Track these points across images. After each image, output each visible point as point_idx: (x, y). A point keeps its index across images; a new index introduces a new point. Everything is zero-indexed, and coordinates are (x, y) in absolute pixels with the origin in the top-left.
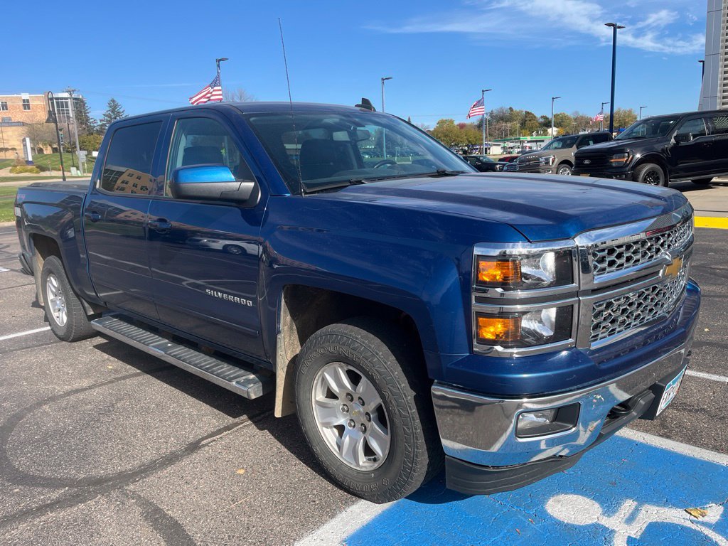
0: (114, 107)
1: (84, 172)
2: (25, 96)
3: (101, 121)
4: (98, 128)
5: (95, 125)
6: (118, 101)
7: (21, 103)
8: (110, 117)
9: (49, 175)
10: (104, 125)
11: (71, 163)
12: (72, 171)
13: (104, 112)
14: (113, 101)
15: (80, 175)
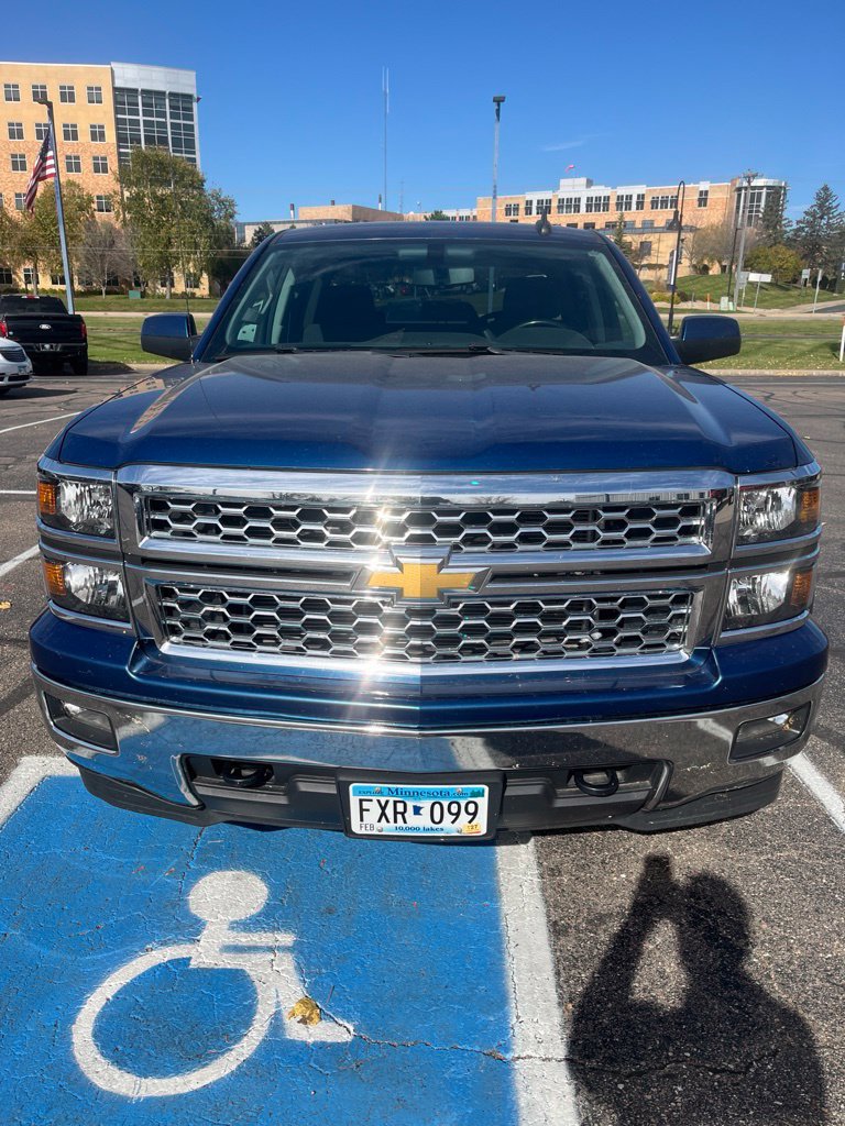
0: (824, 200)
1: (739, 305)
2: (704, 186)
3: (798, 222)
4: (790, 235)
5: (788, 229)
6: (833, 189)
7: (697, 197)
8: (814, 216)
9: (690, 307)
10: (801, 229)
11: (726, 291)
12: (722, 302)
13: (806, 208)
14: (826, 189)
15: (731, 309)
